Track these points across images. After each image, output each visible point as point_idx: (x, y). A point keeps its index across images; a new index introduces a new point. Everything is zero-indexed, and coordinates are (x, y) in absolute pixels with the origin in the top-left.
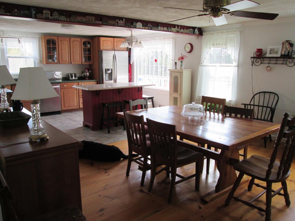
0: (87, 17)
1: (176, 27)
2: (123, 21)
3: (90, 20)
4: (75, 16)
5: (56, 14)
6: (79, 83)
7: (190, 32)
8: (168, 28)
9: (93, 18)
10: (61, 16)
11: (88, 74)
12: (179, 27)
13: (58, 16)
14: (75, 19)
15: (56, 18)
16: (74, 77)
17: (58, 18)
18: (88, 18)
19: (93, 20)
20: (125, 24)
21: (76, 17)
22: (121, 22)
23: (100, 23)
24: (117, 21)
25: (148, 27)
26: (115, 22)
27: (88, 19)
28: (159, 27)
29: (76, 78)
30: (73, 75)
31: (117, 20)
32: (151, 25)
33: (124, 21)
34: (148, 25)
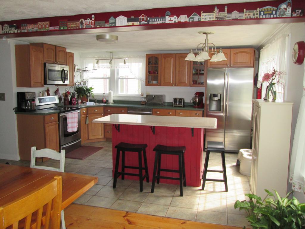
0: (40, 23)
1: (216, 10)
2: (91, 19)
3: (44, 26)
4: (25, 26)
5: (6, 26)
6: (177, 111)
7: (264, 14)
8: (191, 16)
9: (47, 24)
10: (11, 28)
11: (197, 99)
12: (226, 9)
13: (8, 29)
14: (25, 29)
15: (6, 32)
16: (178, 103)
17: (8, 31)
18: (40, 25)
19: (47, 26)
20: (95, 24)
21: (27, 26)
22: (88, 21)
23: (56, 29)
24: (82, 21)
25: (140, 22)
26: (77, 23)
27: (40, 27)
28: (167, 17)
29: (181, 104)
30: (178, 100)
31: (80, 20)
32: (145, 17)
33: (93, 19)
34: (141, 17)
